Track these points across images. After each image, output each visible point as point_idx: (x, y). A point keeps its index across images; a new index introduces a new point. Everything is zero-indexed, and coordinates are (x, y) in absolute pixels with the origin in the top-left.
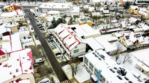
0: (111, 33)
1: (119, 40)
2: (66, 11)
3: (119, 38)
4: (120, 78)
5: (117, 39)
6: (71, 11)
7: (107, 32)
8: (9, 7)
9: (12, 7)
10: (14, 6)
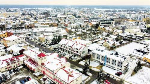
0: (96, 42)
1: (103, 45)
2: (57, 33)
3: (103, 44)
4: (117, 56)
5: (102, 44)
6: (60, 32)
7: (93, 42)
8: (3, 34)
9: (5, 34)
10: (7, 33)
